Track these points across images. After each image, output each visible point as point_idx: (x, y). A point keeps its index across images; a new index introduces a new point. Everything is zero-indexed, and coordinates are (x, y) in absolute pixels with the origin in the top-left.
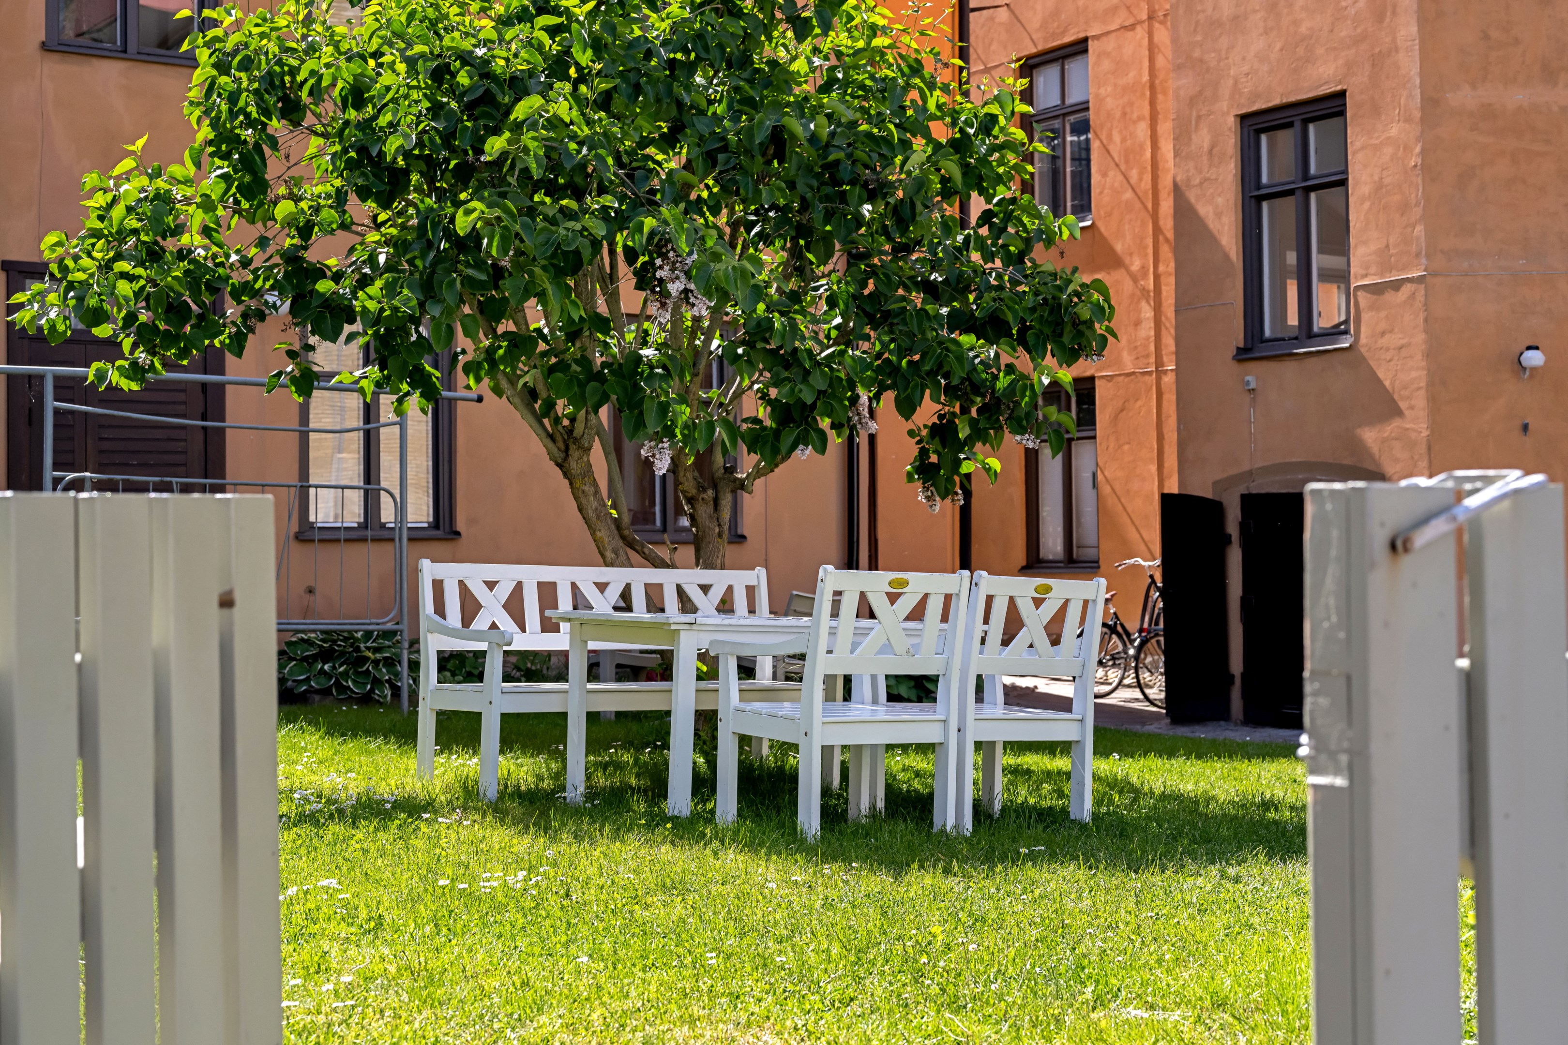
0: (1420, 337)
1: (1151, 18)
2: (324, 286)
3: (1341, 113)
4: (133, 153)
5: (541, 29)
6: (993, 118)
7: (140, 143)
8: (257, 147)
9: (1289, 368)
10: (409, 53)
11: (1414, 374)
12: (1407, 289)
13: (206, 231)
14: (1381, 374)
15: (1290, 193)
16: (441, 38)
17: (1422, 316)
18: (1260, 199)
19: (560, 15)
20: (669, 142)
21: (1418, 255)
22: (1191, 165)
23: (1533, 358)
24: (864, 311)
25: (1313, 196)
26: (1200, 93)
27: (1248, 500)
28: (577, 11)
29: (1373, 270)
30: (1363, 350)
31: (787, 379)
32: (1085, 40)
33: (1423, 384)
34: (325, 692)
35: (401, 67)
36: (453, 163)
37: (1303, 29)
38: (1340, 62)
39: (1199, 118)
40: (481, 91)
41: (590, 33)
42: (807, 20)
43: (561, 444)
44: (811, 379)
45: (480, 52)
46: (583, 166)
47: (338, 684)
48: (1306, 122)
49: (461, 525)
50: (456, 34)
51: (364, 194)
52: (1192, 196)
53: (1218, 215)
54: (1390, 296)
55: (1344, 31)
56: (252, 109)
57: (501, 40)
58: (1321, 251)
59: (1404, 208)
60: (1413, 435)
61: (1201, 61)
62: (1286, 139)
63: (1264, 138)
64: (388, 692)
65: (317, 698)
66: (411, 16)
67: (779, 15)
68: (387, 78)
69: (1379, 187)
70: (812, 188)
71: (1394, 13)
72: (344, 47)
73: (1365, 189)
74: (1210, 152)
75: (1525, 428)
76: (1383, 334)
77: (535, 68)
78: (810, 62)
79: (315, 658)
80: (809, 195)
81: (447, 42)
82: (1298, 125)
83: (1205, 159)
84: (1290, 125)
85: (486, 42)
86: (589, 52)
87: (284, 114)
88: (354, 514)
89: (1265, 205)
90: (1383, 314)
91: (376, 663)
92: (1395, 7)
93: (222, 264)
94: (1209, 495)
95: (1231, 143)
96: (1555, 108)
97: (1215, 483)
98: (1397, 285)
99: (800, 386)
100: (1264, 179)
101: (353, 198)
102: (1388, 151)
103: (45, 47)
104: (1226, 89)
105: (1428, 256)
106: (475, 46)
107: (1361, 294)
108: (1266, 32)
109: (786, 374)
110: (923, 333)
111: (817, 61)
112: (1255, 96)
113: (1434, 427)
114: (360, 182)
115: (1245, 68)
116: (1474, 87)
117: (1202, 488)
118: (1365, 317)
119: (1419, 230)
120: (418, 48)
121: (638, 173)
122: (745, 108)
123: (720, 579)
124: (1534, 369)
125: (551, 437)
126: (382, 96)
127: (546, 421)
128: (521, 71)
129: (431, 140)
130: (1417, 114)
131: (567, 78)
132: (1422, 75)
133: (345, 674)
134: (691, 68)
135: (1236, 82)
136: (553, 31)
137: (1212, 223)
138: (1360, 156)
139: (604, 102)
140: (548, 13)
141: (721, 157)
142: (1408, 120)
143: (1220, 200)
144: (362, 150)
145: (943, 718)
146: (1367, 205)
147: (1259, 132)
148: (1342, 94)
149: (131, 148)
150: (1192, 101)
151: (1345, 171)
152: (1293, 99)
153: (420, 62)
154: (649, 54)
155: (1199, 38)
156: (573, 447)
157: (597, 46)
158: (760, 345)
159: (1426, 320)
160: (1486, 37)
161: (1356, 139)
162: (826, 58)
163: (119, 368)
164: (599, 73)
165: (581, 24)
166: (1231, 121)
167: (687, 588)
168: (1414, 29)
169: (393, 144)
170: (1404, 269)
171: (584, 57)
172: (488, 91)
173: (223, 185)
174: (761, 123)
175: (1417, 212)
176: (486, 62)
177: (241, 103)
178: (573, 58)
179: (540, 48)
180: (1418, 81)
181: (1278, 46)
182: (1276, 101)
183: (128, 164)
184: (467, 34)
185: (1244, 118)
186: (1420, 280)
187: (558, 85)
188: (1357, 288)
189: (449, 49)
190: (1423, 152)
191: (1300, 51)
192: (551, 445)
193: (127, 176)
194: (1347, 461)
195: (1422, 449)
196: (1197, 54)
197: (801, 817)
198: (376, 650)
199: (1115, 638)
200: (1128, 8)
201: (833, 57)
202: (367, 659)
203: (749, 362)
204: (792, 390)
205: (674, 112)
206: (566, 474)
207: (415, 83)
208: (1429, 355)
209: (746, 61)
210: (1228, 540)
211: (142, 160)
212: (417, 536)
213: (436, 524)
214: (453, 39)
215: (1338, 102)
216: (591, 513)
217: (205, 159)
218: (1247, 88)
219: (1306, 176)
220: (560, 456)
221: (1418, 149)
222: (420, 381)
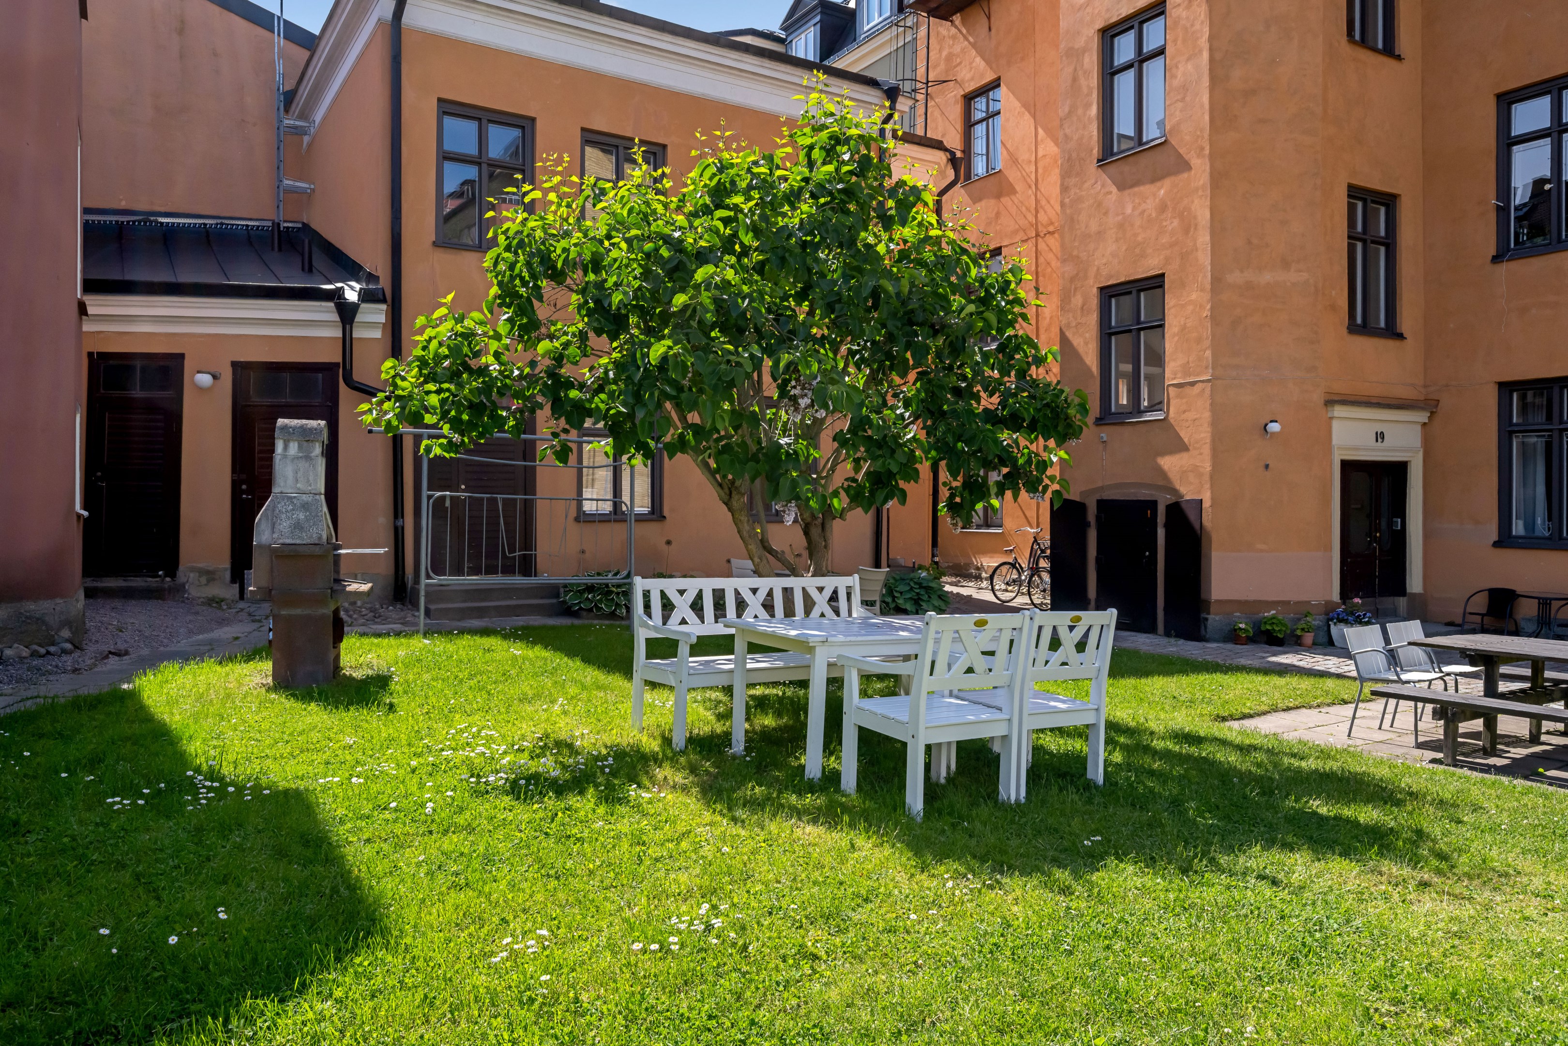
0: (1207, 415)
1: (1037, 235)
2: (574, 394)
3: (1161, 286)
4: (445, 304)
5: (720, 219)
6: (1008, 283)
7: (450, 297)
8: (529, 299)
9: (1126, 431)
10: (627, 235)
11: (1202, 435)
12: (1199, 386)
13: (497, 355)
14: (1182, 434)
15: (1130, 331)
16: (649, 225)
17: (1209, 402)
18: (1111, 334)
19: (730, 209)
20: (801, 297)
21: (1207, 368)
22: (1071, 315)
23: (1274, 427)
24: (928, 409)
25: (1142, 333)
26: (1077, 274)
27: (1101, 503)
28: (743, 206)
29: (1179, 375)
30: (1172, 421)
31: (880, 456)
32: (1000, 248)
33: (1208, 441)
34: (590, 610)
35: (624, 245)
36: (658, 311)
37: (1140, 239)
38: (1162, 257)
39: (1076, 289)
40: (675, 262)
41: (752, 221)
42: (891, 217)
43: (727, 491)
44: (896, 456)
45: (677, 234)
46: (744, 313)
47: (596, 605)
48: (1139, 291)
49: (666, 513)
50: (660, 222)
51: (599, 332)
52: (1069, 334)
53: (1086, 343)
54: (1188, 390)
55: (1165, 240)
56: (526, 274)
57: (691, 226)
58: (1145, 365)
59: (1199, 340)
60: (1202, 470)
61: (1078, 257)
62: (1127, 300)
63: (1113, 301)
64: (624, 611)
65: (584, 613)
66: (630, 211)
67: (873, 214)
68: (614, 254)
69: (1183, 328)
70: (897, 328)
71: (1196, 229)
72: (591, 234)
73: (1176, 330)
74: (1082, 308)
75: (1267, 466)
76: (1184, 412)
77: (713, 246)
78: (888, 246)
79: (584, 590)
80: (895, 332)
81: (653, 228)
82: (1134, 293)
83: (1079, 312)
84: (1130, 293)
85: (681, 228)
86: (751, 234)
87: (552, 278)
88: (607, 507)
89: (1113, 338)
90: (1184, 400)
91: (618, 594)
92: (1196, 225)
93: (507, 377)
94: (1078, 499)
95: (1094, 302)
96: (1289, 284)
97: (1081, 493)
98: (1192, 384)
99: (889, 461)
100: (1113, 324)
101: (591, 335)
102: (1190, 308)
103: (435, 244)
104: (1092, 272)
105: (1213, 368)
106: (673, 231)
107: (1171, 389)
108: (1117, 240)
109: (880, 452)
110: (970, 424)
111: (892, 246)
112: (1110, 277)
113: (1214, 466)
114: (595, 324)
115: (1104, 261)
116: (1242, 271)
117: (1073, 495)
118: (1172, 402)
119: (1208, 353)
120: (634, 232)
121: (782, 319)
122: (855, 273)
123: (830, 583)
124: (1273, 434)
125: (720, 485)
126: (611, 266)
127: (718, 476)
128: (705, 247)
129: (643, 295)
130: (1208, 287)
131: (732, 252)
132: (1212, 264)
133: (600, 601)
134: (817, 247)
135: (1098, 269)
136: (726, 221)
137: (1081, 350)
138: (1173, 311)
139: (760, 268)
140: (723, 208)
141: (837, 306)
142: (1203, 290)
143: (1087, 335)
144: (597, 302)
145: (1008, 717)
146: (1176, 338)
147: (1111, 296)
148: (1163, 275)
149: (444, 301)
150: (1072, 279)
151: (1163, 319)
152: (1132, 278)
153: (635, 242)
154: (790, 236)
155: (1076, 244)
156: (734, 493)
157: (756, 230)
158: (860, 433)
159: (1211, 404)
160: (1249, 242)
161: (1170, 301)
162: (898, 244)
163: (440, 445)
164: (756, 250)
165: (746, 215)
166: (1095, 291)
167: (809, 590)
168: (1208, 238)
169: (617, 298)
170: (1198, 375)
171: (747, 239)
172: (680, 262)
173: (509, 326)
174: (866, 283)
175: (1207, 343)
176: (681, 241)
177: (517, 271)
178: (739, 238)
179: (717, 232)
180: (1209, 268)
181: (1124, 248)
182: (1123, 279)
183: (443, 311)
184: (667, 222)
185: (1102, 289)
186: (1208, 381)
187: (727, 257)
188: (1169, 386)
189: (655, 233)
190: (1212, 308)
191: (1137, 251)
192: (719, 489)
193: (442, 320)
194: (1160, 483)
195: (1207, 478)
196: (1075, 253)
197: (909, 799)
198: (619, 586)
199: (1015, 571)
200: (1024, 230)
201: (901, 243)
202: (612, 592)
203: (853, 445)
204: (884, 463)
205: (806, 277)
206: (730, 509)
207: (633, 256)
208: (1214, 424)
209: (852, 242)
210: (1088, 525)
211: (451, 308)
212: (641, 519)
213: (652, 512)
214: (658, 226)
215: (1159, 280)
216: (745, 534)
217: (496, 309)
218: (1105, 272)
219: (1139, 322)
220: (726, 498)
221: (1209, 307)
222: (642, 447)
